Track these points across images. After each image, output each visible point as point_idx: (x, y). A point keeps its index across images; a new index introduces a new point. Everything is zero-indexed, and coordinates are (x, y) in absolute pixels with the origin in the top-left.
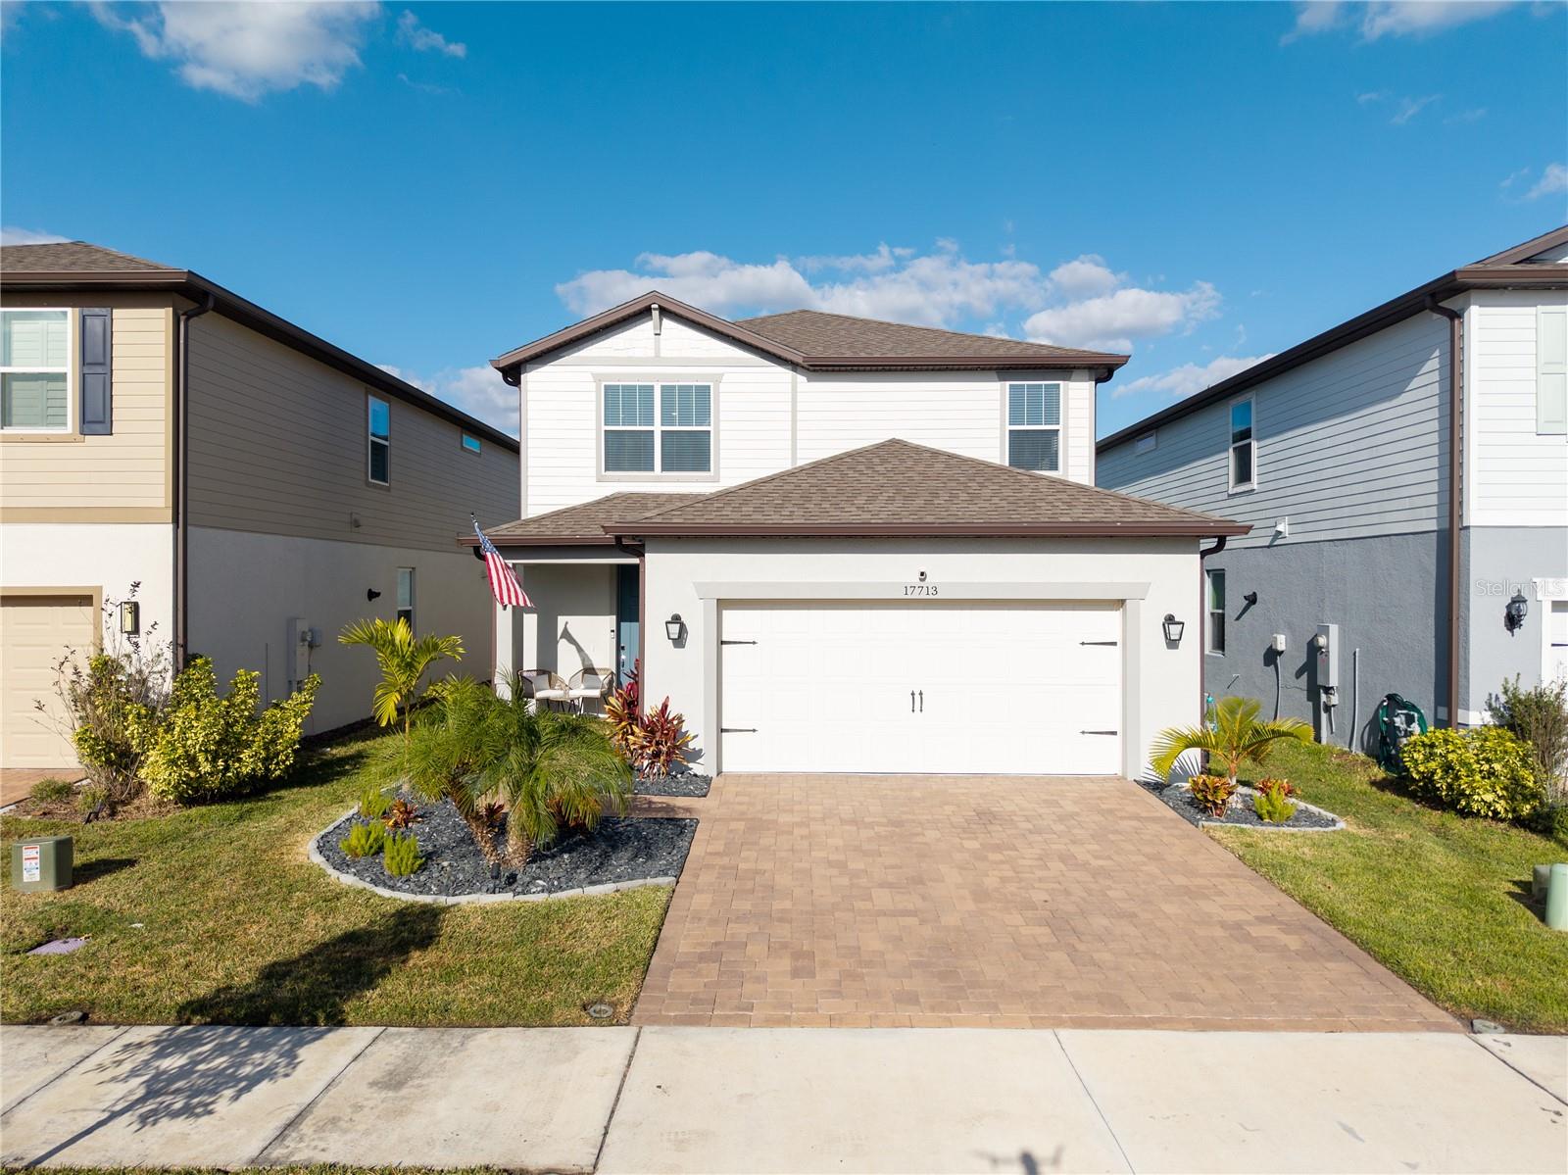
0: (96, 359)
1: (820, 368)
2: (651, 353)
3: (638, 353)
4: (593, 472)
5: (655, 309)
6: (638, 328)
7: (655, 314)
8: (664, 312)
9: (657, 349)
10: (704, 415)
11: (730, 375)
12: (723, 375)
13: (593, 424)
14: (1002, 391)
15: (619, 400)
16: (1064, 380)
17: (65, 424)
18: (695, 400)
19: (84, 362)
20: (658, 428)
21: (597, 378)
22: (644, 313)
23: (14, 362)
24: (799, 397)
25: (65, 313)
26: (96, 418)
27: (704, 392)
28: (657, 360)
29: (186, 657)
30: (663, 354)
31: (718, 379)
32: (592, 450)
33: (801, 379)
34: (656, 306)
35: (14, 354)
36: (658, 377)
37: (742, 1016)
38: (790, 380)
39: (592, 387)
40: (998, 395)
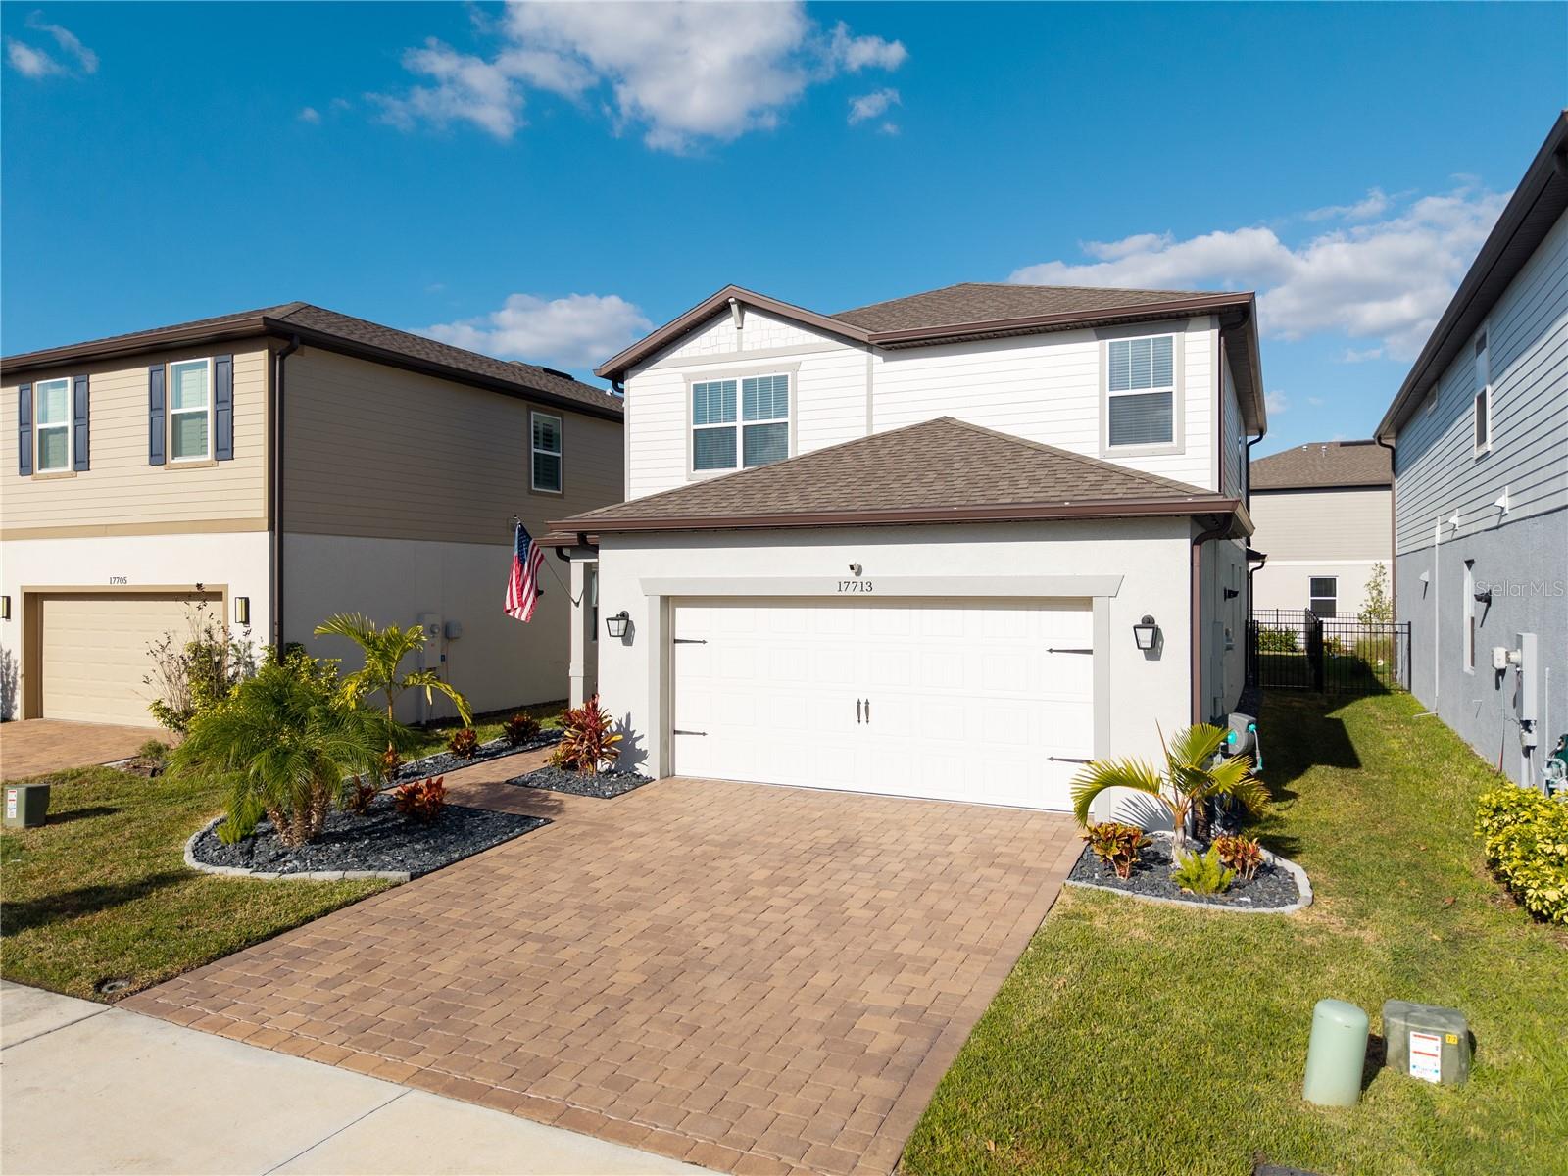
0: (224, 399)
1: (895, 346)
2: (734, 349)
3: (724, 350)
4: (685, 471)
5: (733, 303)
6: (722, 324)
7: (734, 308)
8: (744, 306)
9: (740, 343)
10: (782, 407)
11: (808, 362)
12: (800, 363)
13: (683, 425)
14: (1101, 350)
15: (708, 398)
16: (1178, 331)
17: (206, 453)
18: (773, 394)
19: (217, 401)
20: (739, 424)
21: (687, 378)
22: (723, 310)
23: (184, 404)
24: (876, 377)
25: (206, 361)
26: (225, 450)
27: (782, 382)
28: (741, 355)
31: (796, 367)
32: (683, 452)
33: (877, 359)
34: (734, 300)
35: (184, 399)
36: (737, 371)
38: (865, 362)
39: (683, 387)
40: (1096, 357)
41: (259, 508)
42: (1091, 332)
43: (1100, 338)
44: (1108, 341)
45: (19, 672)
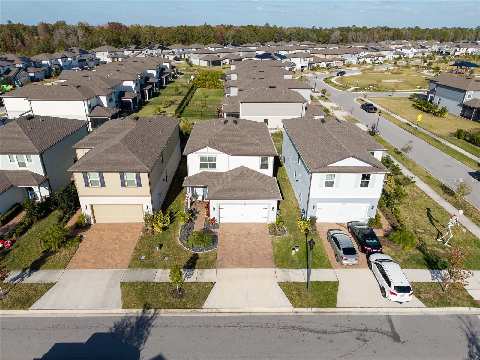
0: (138, 178)
2: (207, 152)
3: (205, 152)
4: (198, 168)
6: (205, 148)
10: (215, 160)
11: (219, 155)
13: (198, 162)
15: (202, 159)
16: (269, 157)
17: (135, 186)
18: (214, 159)
20: (208, 163)
21: (199, 155)
24: (229, 158)
25: (133, 173)
26: (139, 185)
27: (215, 157)
29: (154, 210)
30: (209, 152)
31: (217, 155)
34: (209, 145)
35: (129, 178)
36: (208, 155)
37: (224, 268)
39: (198, 157)
41: (149, 194)
45: (91, 217)
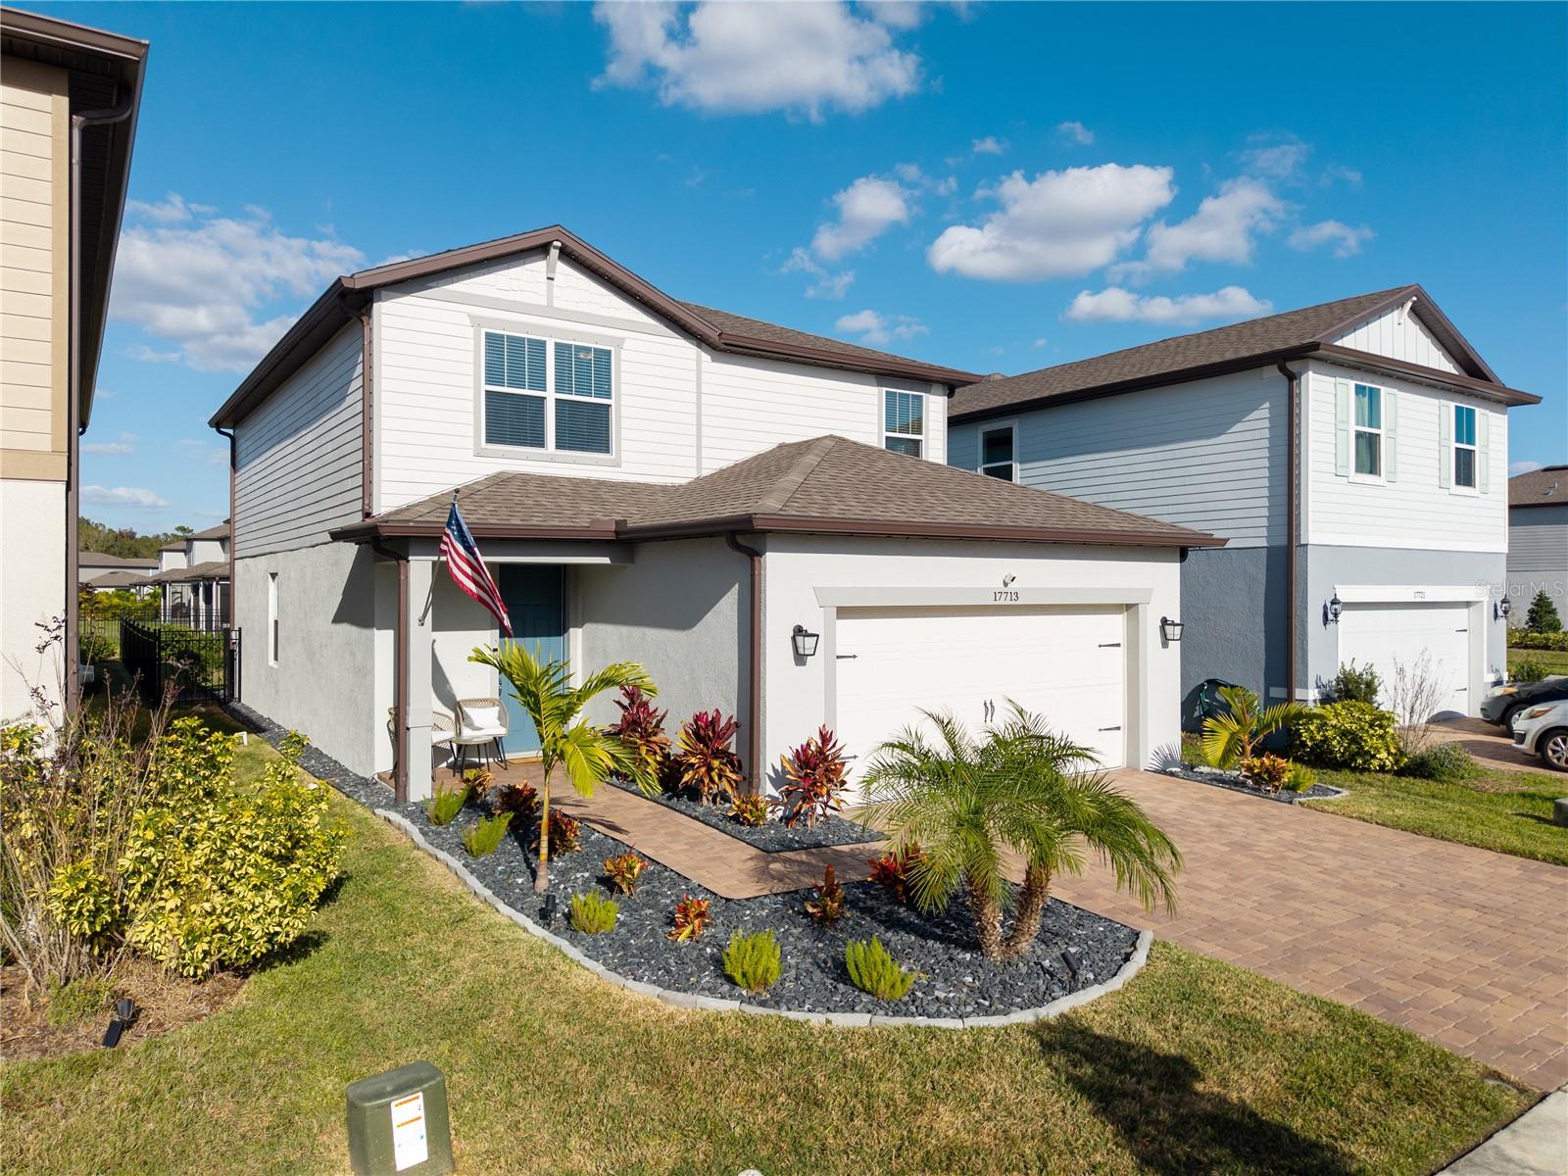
2: (542, 301)
3: (530, 299)
4: (470, 442)
5: (555, 247)
6: (527, 266)
7: (554, 253)
8: (566, 255)
9: (551, 297)
10: (604, 385)
11: (632, 341)
12: (623, 339)
13: (470, 381)
14: (880, 396)
15: (504, 356)
16: (926, 392)
18: (594, 366)
20: (551, 395)
21: (476, 322)
22: (543, 249)
24: (704, 376)
27: (604, 356)
28: (549, 311)
30: (557, 304)
31: (619, 343)
32: (471, 416)
33: (706, 357)
34: (559, 244)
36: (553, 332)
38: (694, 357)
39: (470, 332)
40: (875, 400)
41: (41, 430)
42: (872, 378)
43: (880, 385)
44: (885, 389)
